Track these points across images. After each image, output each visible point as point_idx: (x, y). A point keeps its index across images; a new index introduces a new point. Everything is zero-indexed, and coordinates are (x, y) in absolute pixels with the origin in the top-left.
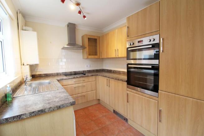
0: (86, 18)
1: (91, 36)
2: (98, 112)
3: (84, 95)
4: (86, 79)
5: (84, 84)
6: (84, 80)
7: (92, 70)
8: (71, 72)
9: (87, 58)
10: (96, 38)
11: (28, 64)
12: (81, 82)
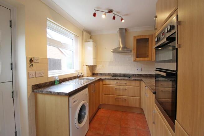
0: (123, 21)
1: (141, 36)
2: (134, 121)
3: (125, 98)
4: (128, 83)
5: (126, 87)
6: (126, 83)
7: (143, 74)
8: (120, 74)
9: (135, 61)
10: (147, 37)
11: (87, 65)
12: (123, 84)
